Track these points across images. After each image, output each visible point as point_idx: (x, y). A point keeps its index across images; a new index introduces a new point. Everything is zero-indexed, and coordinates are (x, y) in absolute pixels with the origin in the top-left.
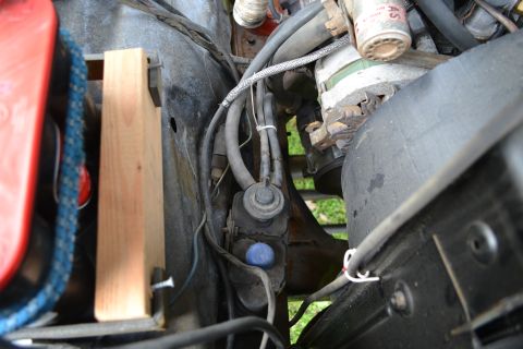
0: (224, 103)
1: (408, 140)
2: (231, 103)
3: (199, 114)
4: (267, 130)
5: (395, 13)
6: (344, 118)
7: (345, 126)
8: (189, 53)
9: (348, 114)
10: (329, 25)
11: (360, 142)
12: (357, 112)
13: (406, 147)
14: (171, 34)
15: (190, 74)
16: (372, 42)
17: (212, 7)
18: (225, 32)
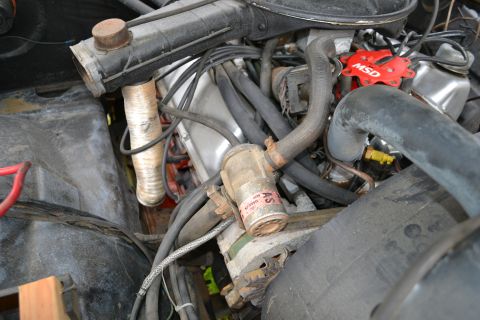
0: (141, 292)
1: (308, 305)
2: (147, 291)
3: (120, 305)
4: (185, 308)
5: (269, 198)
6: (251, 283)
7: (254, 289)
8: (101, 249)
9: (253, 278)
10: (218, 212)
11: (269, 306)
12: (260, 274)
13: (308, 313)
14: (82, 236)
15: (105, 270)
16: (256, 225)
17: (117, 194)
18: (133, 210)
